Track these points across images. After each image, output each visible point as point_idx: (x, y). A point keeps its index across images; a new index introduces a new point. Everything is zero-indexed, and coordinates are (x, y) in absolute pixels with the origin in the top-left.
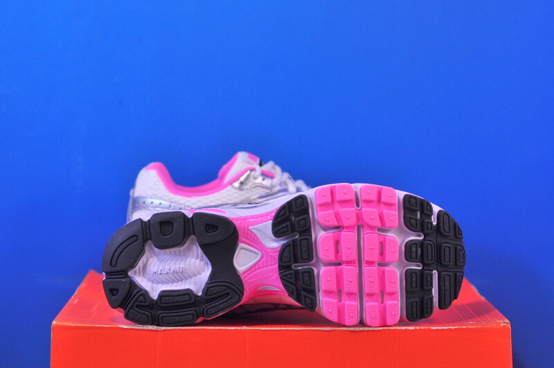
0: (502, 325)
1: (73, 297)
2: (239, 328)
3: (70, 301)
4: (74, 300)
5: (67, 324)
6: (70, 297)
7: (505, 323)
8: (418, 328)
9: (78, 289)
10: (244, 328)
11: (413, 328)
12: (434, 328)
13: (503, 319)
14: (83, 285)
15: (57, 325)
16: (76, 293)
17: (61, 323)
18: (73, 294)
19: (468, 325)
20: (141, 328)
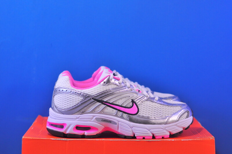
0: (211, 139)
1: (31, 126)
2: (101, 140)
3: (30, 128)
4: (32, 128)
5: (28, 138)
6: (30, 127)
7: (212, 138)
8: (176, 140)
9: (33, 123)
10: (103, 139)
11: (174, 140)
12: (183, 140)
13: (211, 136)
14: (36, 121)
15: (24, 138)
16: (33, 125)
17: (26, 138)
18: (31, 125)
19: (197, 139)
20: (59, 140)
